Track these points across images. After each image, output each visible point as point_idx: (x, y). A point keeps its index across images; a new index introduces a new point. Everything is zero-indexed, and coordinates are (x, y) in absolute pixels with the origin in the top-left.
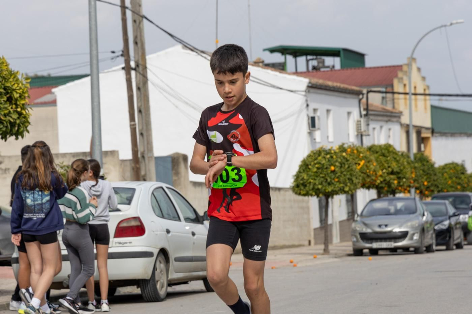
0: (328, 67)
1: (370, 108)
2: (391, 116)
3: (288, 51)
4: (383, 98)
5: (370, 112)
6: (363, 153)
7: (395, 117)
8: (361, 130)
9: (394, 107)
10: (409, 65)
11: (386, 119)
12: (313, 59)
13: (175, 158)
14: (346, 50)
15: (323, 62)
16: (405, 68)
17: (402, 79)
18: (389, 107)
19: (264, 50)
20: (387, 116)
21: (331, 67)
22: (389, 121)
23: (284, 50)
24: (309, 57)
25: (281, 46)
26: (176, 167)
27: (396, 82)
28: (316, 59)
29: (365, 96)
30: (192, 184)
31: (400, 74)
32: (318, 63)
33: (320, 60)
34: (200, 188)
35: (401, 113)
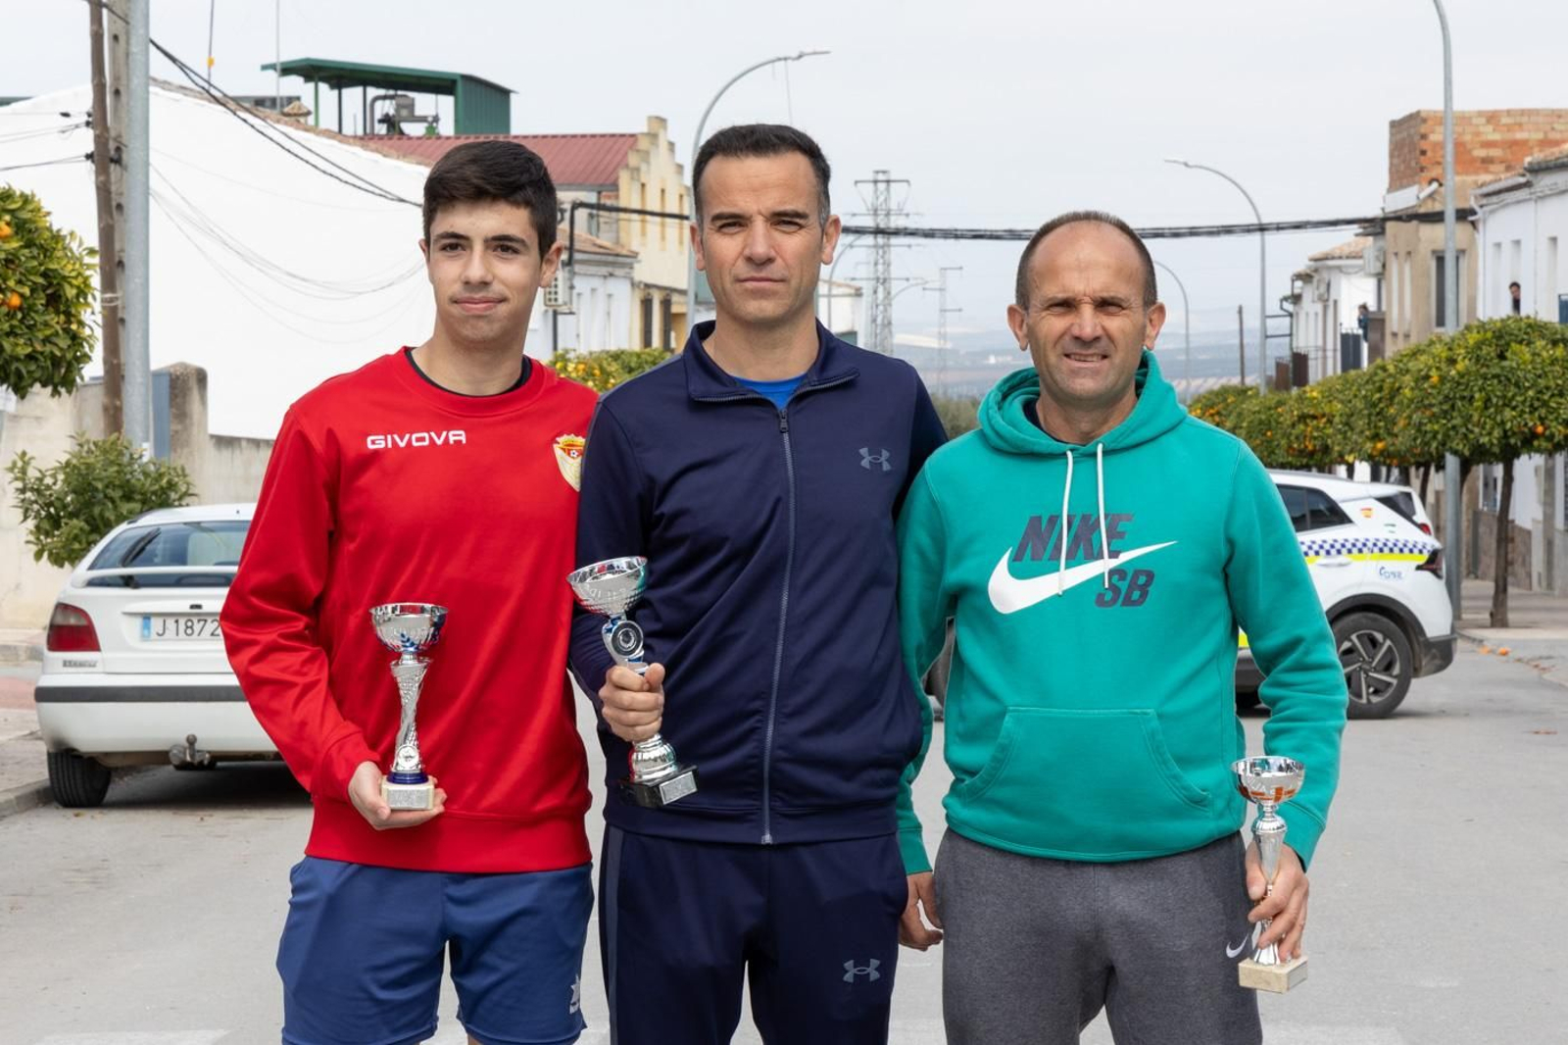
0: (423, 119)
1: (577, 245)
2: (613, 264)
3: (322, 74)
4: (591, 216)
5: (577, 256)
6: (614, 377)
7: (623, 265)
8: (556, 300)
9: (617, 242)
10: (653, 136)
11: (604, 270)
12: (385, 98)
13: (178, 377)
14: (469, 79)
15: (411, 106)
16: (643, 144)
17: (638, 169)
18: (605, 240)
19: (265, 68)
20: (606, 264)
21: (430, 119)
22: (611, 275)
23: (312, 71)
24: (372, 92)
25: (308, 60)
26: (178, 400)
27: (624, 178)
28: (391, 98)
29: (567, 215)
30: (214, 440)
31: (633, 160)
32: (399, 107)
33: (402, 101)
34: (230, 449)
35: (634, 255)
